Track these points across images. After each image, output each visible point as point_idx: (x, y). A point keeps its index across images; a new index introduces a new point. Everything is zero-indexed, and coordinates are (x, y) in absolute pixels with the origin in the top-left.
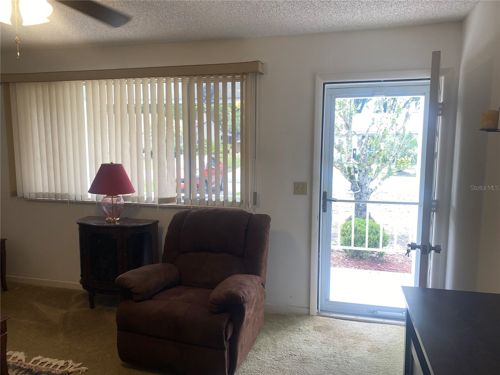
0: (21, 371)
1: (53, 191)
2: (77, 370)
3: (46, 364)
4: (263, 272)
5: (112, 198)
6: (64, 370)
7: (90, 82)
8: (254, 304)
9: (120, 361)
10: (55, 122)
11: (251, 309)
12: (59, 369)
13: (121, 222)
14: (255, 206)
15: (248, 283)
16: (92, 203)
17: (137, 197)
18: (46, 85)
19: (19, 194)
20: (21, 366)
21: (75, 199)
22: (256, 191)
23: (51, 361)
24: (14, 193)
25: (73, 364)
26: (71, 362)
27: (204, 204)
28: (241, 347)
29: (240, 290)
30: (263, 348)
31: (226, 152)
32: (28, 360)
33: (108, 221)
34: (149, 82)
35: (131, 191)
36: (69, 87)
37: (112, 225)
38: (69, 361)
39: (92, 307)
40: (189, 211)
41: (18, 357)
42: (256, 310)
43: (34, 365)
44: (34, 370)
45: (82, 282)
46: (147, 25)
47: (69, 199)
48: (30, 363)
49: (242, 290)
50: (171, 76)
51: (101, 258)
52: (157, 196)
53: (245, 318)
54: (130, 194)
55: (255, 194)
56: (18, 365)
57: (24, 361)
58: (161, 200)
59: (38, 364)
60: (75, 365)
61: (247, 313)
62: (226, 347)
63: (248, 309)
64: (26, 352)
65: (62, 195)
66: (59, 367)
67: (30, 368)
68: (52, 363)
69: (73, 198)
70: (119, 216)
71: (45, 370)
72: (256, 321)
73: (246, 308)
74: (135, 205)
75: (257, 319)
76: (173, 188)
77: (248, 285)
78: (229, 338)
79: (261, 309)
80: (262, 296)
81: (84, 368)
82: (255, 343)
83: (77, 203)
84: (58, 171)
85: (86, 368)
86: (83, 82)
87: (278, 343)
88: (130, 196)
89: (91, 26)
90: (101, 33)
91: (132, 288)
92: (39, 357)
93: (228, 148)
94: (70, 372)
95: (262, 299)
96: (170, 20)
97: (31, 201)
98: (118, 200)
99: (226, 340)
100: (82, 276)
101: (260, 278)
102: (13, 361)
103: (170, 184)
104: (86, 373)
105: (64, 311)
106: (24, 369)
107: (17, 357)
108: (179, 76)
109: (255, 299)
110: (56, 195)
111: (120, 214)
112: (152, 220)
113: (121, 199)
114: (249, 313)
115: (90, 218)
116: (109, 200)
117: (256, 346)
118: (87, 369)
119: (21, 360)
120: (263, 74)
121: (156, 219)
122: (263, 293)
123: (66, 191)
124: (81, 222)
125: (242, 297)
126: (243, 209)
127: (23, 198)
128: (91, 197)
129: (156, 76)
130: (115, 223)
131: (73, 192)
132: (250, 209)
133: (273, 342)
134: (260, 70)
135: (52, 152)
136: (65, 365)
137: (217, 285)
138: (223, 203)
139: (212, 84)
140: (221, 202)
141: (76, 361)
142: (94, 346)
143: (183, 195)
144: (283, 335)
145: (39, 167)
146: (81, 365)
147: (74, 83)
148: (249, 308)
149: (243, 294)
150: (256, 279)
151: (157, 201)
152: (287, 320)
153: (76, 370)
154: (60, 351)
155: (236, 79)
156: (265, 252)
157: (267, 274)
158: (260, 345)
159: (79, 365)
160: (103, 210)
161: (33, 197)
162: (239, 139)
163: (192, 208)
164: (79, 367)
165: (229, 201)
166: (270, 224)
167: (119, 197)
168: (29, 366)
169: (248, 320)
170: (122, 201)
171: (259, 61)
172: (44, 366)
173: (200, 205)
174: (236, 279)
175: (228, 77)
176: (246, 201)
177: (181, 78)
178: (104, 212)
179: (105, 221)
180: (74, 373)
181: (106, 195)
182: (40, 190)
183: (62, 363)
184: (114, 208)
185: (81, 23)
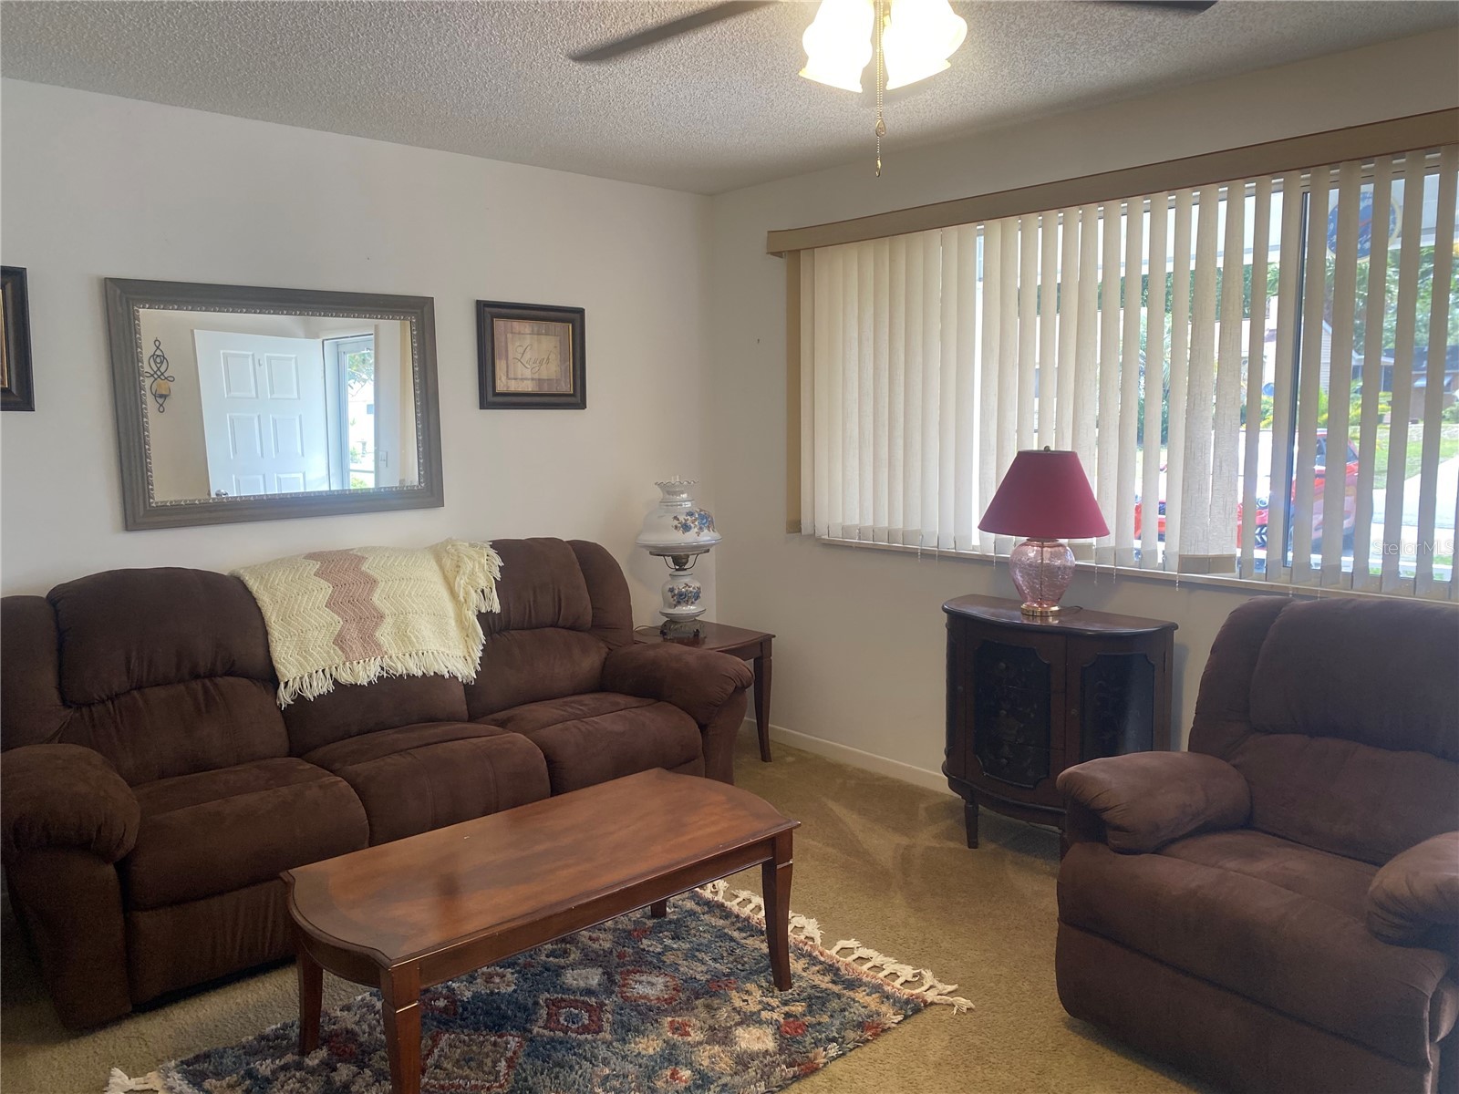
0: (814, 965)
1: (884, 523)
2: (946, 1001)
3: (870, 965)
5: (1042, 547)
6: (914, 992)
7: (996, 225)
9: (1059, 1011)
12: (901, 985)
13: (1062, 618)
16: (982, 561)
17: (1112, 548)
19: (806, 529)
20: (814, 954)
21: (938, 547)
23: (879, 960)
24: (795, 526)
25: (936, 982)
26: (928, 976)
27: (1339, 583)
31: (1369, 421)
32: (828, 942)
33: (1028, 611)
35: (1098, 529)
36: (938, 246)
37: (1038, 622)
38: (923, 972)
39: (973, 844)
40: (1285, 603)
41: (805, 930)
43: (841, 959)
44: (843, 971)
45: (948, 770)
46: (1185, 31)
47: (921, 545)
48: (833, 952)
50: (1246, 177)
51: (1005, 712)
52: (1176, 548)
54: (1094, 540)
56: (807, 948)
57: (818, 941)
58: (1189, 563)
59: (850, 959)
60: (940, 986)
62: (1431, 1063)
64: (823, 920)
65: (906, 536)
66: (902, 980)
67: (833, 963)
68: (882, 965)
69: (930, 545)
70: (1059, 599)
71: (869, 979)
74: (1105, 574)
76: (1229, 528)
78: (1442, 1035)
81: (963, 1002)
83: (943, 556)
85: (971, 1004)
86: (978, 227)
88: (1091, 544)
89: (1021, 65)
90: (1044, 80)
91: (1106, 809)
92: (852, 943)
93: (1380, 407)
94: (929, 1001)
97: (831, 545)
98: (1059, 555)
99: (1433, 1038)
100: (949, 753)
102: (796, 936)
103: (1219, 516)
104: (969, 1016)
105: (904, 841)
106: (821, 963)
107: (803, 928)
108: (1273, 173)
110: (890, 535)
111: (1061, 595)
112: (1158, 621)
113: (1070, 552)
115: (974, 599)
116: (1032, 552)
118: (973, 1006)
119: (812, 939)
121: (1169, 618)
123: (915, 525)
124: (954, 607)
127: (813, 536)
128: (979, 541)
129: (1193, 185)
130: (1047, 620)
131: (934, 526)
135: (887, 422)
136: (914, 979)
138: (1412, 584)
139: (1367, 189)
141: (942, 976)
142: (985, 950)
143: (1260, 554)
145: (853, 463)
146: (956, 990)
147: (953, 232)
151: (1175, 563)
153: (942, 1002)
154: (900, 941)
159: (949, 990)
160: (1015, 581)
161: (837, 535)
162: (1422, 375)
163: (1293, 594)
164: (950, 993)
167: (1061, 545)
168: (831, 957)
170: (1071, 560)
172: (865, 967)
173: (1321, 586)
177: (1282, 180)
178: (1018, 587)
179: (1019, 613)
180: (937, 1008)
181: (1024, 539)
182: (854, 519)
183: (907, 972)
184: (1048, 580)
185: (994, 62)
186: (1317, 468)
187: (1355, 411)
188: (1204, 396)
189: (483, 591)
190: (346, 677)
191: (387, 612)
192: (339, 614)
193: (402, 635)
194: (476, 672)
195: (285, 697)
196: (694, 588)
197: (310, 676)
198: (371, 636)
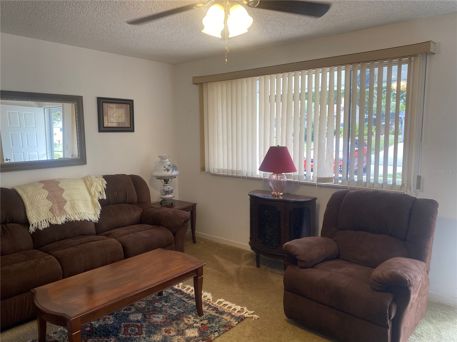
0: (210, 308)
1: (231, 168)
3: (227, 306)
4: (428, 258)
5: (278, 175)
6: (241, 314)
7: (263, 77)
8: (419, 289)
9: (284, 317)
10: (234, 113)
11: (416, 293)
12: (237, 312)
13: (284, 197)
14: (419, 190)
15: (414, 267)
16: (259, 179)
17: (298, 175)
18: (229, 82)
19: (207, 170)
20: (210, 304)
21: (247, 175)
22: (419, 175)
23: (230, 305)
24: (203, 169)
25: (248, 311)
27: (362, 185)
28: (404, 330)
29: (406, 273)
30: (426, 335)
32: (214, 300)
33: (274, 195)
34: (314, 72)
35: (293, 170)
36: (245, 83)
37: (277, 198)
38: (244, 308)
39: (258, 266)
40: (347, 191)
42: (420, 296)
43: (219, 305)
44: (219, 309)
45: (250, 244)
47: (242, 175)
48: (216, 303)
49: (408, 273)
50: (335, 66)
51: (267, 226)
52: (316, 175)
53: (410, 302)
54: (292, 173)
55: (419, 178)
56: (208, 302)
57: (211, 300)
58: (320, 180)
59: (221, 305)
60: (249, 312)
61: (412, 296)
62: (389, 326)
63: (413, 293)
64: (213, 293)
65: (237, 172)
66: (237, 311)
67: (216, 307)
68: (231, 306)
69: (245, 175)
70: (282, 191)
71: (227, 311)
72: (419, 307)
73: (412, 292)
74: (296, 183)
75: (420, 305)
76: (331, 169)
77: (414, 269)
78: (392, 318)
79: (424, 295)
80: (426, 283)
81: (256, 316)
82: (417, 328)
83: (248, 178)
84: (235, 153)
86: (257, 78)
87: (443, 333)
88: (291, 174)
89: (269, 30)
90: (276, 34)
91: (297, 255)
92: (222, 300)
93: (373, 130)
94: (246, 317)
95: (426, 286)
96: (340, 14)
97: (214, 175)
98: (282, 178)
99: (389, 319)
100: (251, 239)
101: (426, 264)
102: (204, 299)
103: (328, 165)
104: (258, 320)
105: (238, 266)
106: (212, 307)
107: (206, 296)
108: (342, 65)
109: (421, 284)
110: (232, 172)
111: (283, 190)
112: (311, 197)
113: (285, 177)
114: (414, 297)
115: (258, 191)
116: (274, 177)
117: (418, 331)
118: (259, 317)
119: (209, 299)
120: (435, 54)
121: (314, 196)
122: (427, 279)
123: (240, 169)
124: (251, 194)
125: (408, 280)
126: (404, 192)
127: (209, 172)
128: (259, 174)
129: (320, 67)
130: (279, 197)
131: (245, 169)
132: (413, 193)
133: (438, 332)
134: (432, 50)
135: (231, 137)
136: (241, 310)
137: (378, 265)
138: (382, 185)
139: (368, 70)
140: (380, 184)
141: (249, 309)
142: (262, 300)
143: (340, 176)
144: (448, 327)
145: (221, 149)
146: (254, 313)
147: (250, 79)
148: (415, 293)
149: (408, 277)
150: (421, 265)
151: (316, 180)
152: (453, 312)
153: (250, 316)
154: (237, 298)
155: (402, 62)
156: (432, 238)
157: (431, 261)
158: (421, 332)
159: (252, 313)
160: (269, 186)
161: (216, 172)
162: (384, 121)
163: (349, 189)
165: (388, 183)
166: (437, 210)
167: (283, 175)
168: (215, 305)
169: (412, 304)
170: (286, 179)
171: (431, 41)
172: (226, 307)
173: (357, 186)
174: (399, 261)
175: (394, 61)
176: (407, 185)
177: (345, 67)
178: (271, 188)
179: (271, 195)
180: (248, 319)
181: (272, 173)
182: (221, 167)
183: (239, 308)
184: (279, 185)
186: (356, 149)
187: (366, 132)
188: (323, 130)
189: (100, 192)
190: (53, 222)
191: (67, 200)
192: (51, 201)
193: (73, 207)
194: (98, 219)
195: (32, 229)
196: (171, 189)
197: (41, 222)
198: (62, 208)
